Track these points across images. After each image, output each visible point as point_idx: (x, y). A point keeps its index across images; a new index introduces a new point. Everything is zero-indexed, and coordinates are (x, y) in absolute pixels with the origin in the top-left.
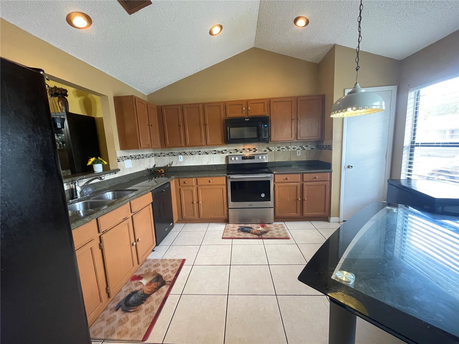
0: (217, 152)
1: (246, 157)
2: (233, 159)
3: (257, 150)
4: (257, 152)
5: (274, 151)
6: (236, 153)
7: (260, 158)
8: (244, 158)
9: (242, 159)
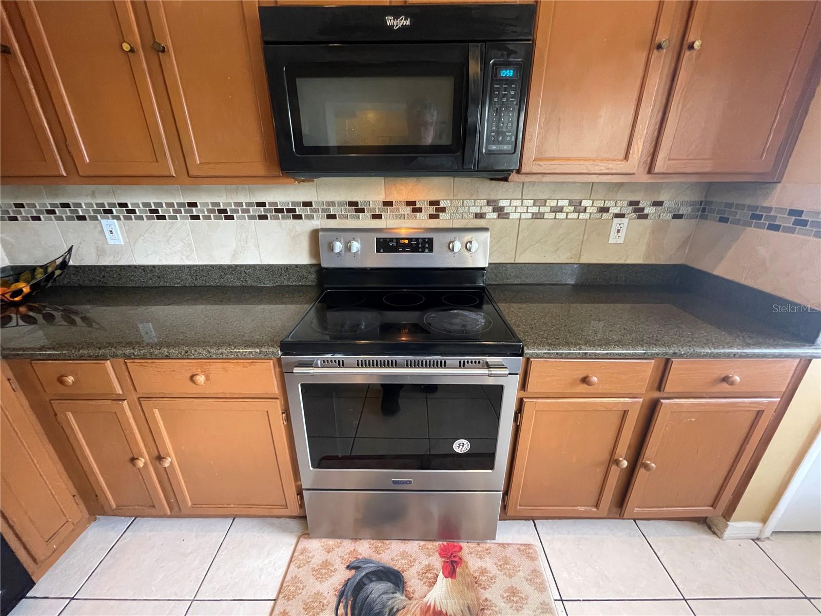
0: (270, 211)
1: (398, 240)
2: (338, 246)
3: (443, 210)
4: (444, 221)
5: (517, 216)
6: (352, 217)
7: (458, 246)
8: (386, 245)
9: (378, 251)
